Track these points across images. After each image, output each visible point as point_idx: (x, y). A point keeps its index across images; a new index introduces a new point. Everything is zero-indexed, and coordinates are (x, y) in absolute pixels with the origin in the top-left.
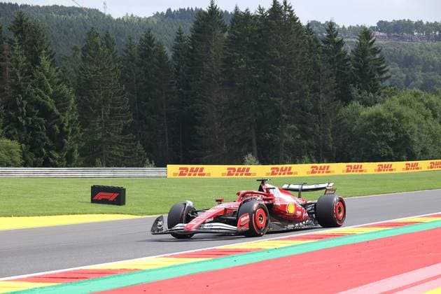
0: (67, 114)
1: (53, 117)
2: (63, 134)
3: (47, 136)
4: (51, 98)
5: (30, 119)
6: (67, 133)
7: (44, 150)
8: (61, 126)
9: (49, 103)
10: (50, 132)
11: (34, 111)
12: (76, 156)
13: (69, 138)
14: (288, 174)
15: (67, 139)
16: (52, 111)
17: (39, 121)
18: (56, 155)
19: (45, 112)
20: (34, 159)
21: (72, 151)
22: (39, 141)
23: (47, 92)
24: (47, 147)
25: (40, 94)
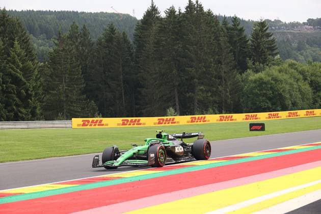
0: (31, 82)
1: (22, 84)
2: (29, 96)
3: (17, 97)
4: (21, 71)
5: (5, 85)
6: (31, 95)
7: (15, 107)
8: (27, 90)
9: (19, 75)
10: (19, 94)
11: (8, 80)
12: (38, 111)
13: (33, 99)
14: (172, 123)
15: (31, 100)
16: (21, 80)
17: (11, 87)
18: (23, 110)
19: (16, 81)
20: (8, 114)
21: (35, 108)
22: (11, 101)
23: (18, 67)
24: (17, 105)
25: (12, 68)
